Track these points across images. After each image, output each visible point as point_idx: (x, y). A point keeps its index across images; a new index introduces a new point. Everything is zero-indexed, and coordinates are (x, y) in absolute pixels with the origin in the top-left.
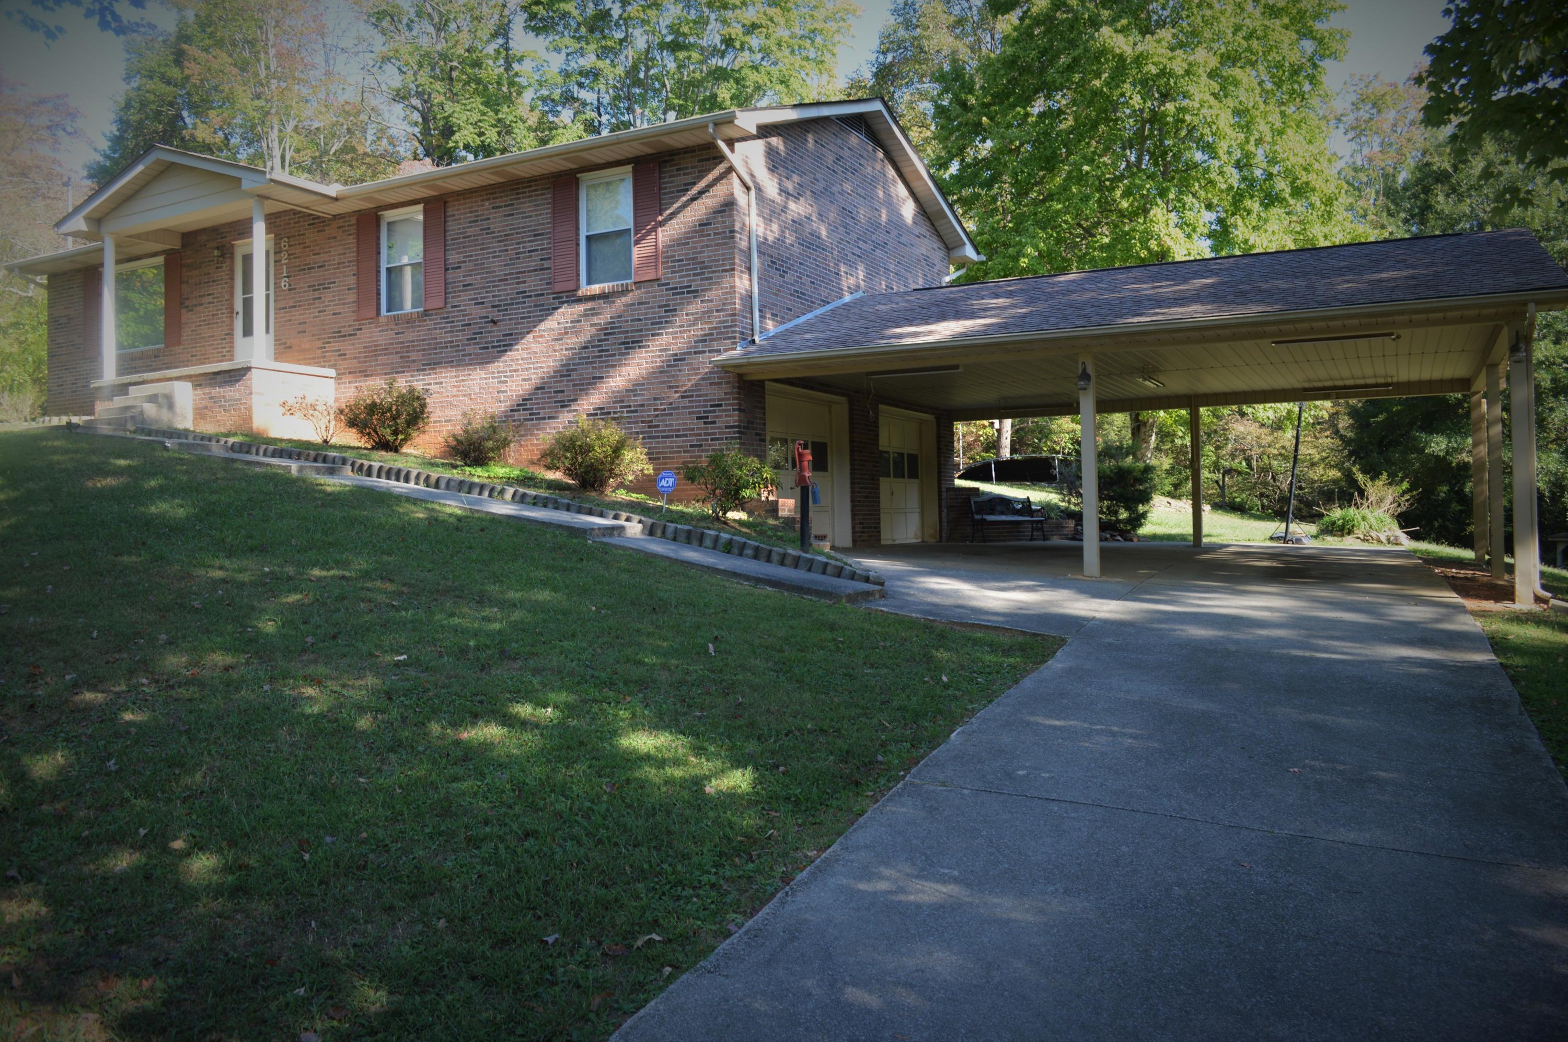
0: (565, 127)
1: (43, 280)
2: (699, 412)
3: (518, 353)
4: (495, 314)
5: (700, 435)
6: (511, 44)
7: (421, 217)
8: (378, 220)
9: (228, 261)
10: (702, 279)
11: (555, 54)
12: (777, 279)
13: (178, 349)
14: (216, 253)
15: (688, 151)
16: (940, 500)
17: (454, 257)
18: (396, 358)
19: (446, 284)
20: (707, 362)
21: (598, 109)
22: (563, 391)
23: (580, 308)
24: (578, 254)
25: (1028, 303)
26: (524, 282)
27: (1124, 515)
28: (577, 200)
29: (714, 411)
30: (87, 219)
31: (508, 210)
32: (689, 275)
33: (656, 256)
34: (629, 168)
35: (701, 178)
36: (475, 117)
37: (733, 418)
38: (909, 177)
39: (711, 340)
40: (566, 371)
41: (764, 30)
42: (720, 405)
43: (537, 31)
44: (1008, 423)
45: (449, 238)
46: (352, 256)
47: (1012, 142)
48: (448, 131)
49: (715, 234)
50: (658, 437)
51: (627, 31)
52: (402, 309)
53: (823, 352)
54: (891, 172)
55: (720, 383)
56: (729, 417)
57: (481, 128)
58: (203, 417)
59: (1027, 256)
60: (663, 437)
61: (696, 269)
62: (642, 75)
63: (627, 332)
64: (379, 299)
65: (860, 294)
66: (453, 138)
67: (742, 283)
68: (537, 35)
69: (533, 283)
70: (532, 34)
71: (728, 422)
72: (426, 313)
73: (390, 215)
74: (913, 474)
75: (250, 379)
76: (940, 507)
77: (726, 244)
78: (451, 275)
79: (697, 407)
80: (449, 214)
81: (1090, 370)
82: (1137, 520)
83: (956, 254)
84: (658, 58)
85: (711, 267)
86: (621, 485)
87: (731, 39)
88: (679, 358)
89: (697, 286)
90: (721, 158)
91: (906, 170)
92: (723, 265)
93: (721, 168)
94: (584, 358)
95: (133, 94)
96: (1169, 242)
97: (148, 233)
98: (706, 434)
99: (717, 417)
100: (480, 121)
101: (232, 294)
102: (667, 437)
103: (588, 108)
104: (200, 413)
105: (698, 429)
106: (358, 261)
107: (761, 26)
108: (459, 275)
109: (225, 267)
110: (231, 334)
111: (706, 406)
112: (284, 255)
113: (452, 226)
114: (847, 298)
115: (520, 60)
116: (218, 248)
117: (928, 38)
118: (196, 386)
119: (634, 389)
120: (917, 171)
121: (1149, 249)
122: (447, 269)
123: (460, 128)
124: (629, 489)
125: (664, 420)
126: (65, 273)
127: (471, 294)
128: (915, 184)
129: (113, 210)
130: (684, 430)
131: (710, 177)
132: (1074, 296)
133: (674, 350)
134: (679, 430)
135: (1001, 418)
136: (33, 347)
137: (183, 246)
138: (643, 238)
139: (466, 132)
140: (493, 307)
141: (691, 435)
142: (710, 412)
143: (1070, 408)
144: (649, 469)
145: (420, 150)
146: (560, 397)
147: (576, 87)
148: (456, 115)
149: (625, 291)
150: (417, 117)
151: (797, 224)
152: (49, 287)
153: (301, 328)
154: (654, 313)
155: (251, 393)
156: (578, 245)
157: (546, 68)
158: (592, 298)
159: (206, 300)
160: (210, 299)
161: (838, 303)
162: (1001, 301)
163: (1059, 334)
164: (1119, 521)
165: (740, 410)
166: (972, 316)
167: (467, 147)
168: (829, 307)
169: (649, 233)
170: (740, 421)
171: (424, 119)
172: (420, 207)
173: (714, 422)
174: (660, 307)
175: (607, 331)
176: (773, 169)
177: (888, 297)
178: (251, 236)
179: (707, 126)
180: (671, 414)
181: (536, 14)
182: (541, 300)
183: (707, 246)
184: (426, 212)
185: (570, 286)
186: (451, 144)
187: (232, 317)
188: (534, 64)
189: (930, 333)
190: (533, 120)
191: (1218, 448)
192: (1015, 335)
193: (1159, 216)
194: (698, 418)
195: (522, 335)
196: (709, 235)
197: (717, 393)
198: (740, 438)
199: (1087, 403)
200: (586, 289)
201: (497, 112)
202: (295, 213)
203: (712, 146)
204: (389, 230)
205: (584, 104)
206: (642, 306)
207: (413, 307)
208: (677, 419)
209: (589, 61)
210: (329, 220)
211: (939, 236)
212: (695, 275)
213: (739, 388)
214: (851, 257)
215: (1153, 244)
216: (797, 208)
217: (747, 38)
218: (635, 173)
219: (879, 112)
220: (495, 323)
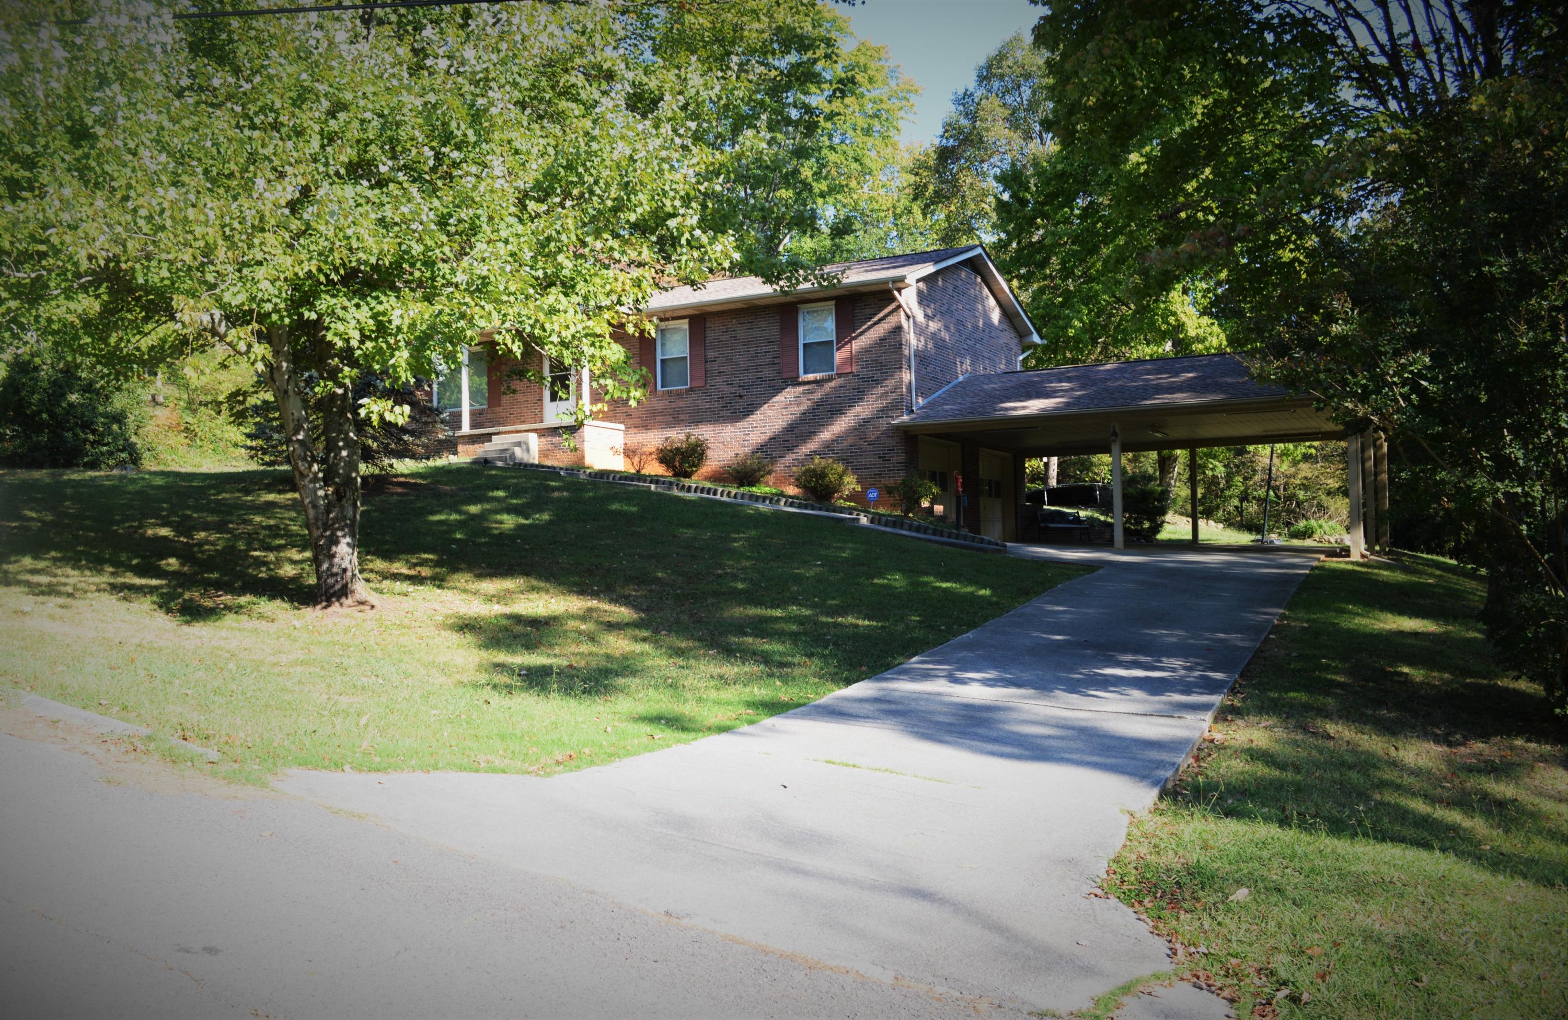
2: (880, 454)
3: (757, 416)
4: (740, 391)
5: (880, 467)
7: (687, 327)
10: (881, 373)
12: (923, 372)
13: (498, 409)
15: (872, 294)
16: (1016, 513)
17: (711, 354)
18: (670, 418)
19: (706, 371)
20: (883, 424)
22: (789, 441)
23: (800, 389)
24: (797, 355)
25: (1082, 387)
26: (761, 371)
27: (1147, 525)
28: (797, 321)
29: (890, 453)
31: (748, 326)
32: (872, 371)
33: (851, 358)
34: (833, 302)
35: (880, 311)
37: (902, 458)
38: (996, 292)
39: (888, 410)
40: (791, 429)
42: (893, 449)
44: (1054, 460)
45: (707, 341)
46: (637, 351)
47: (1061, 238)
49: (890, 345)
50: (862, 469)
52: (673, 386)
53: (960, 419)
54: (986, 291)
55: (895, 437)
56: (899, 457)
58: (546, 456)
59: (1074, 327)
60: (864, 468)
61: (877, 367)
63: (832, 405)
64: (656, 379)
65: (967, 375)
67: (908, 376)
69: (767, 373)
71: (898, 460)
72: (691, 389)
73: (665, 325)
75: (583, 432)
76: (1016, 518)
77: (895, 352)
78: (709, 366)
79: (878, 450)
80: (708, 326)
81: (1118, 431)
82: (1157, 528)
83: (1027, 340)
85: (887, 366)
86: (841, 497)
88: (866, 421)
89: (878, 377)
90: (894, 299)
91: (994, 288)
92: (893, 365)
93: (893, 305)
94: (803, 420)
96: (1183, 318)
98: (886, 467)
99: (892, 457)
102: (866, 468)
104: (543, 453)
105: (879, 464)
106: (641, 354)
107: (839, 114)
108: (715, 366)
110: (541, 400)
111: (884, 450)
113: (711, 335)
114: (961, 378)
117: (987, 129)
118: (540, 436)
119: (837, 440)
120: (1002, 289)
121: (1168, 324)
122: (706, 361)
124: (845, 500)
125: (857, 459)
127: (724, 378)
128: (1000, 296)
130: (873, 464)
131: (886, 311)
132: (1109, 384)
133: (863, 416)
134: (868, 465)
135: (1049, 456)
138: (843, 346)
140: (739, 386)
141: (875, 468)
142: (887, 453)
143: (1106, 450)
144: (859, 488)
146: (786, 444)
149: (830, 379)
151: (934, 335)
154: (850, 393)
155: (583, 441)
156: (798, 349)
158: (808, 383)
161: (955, 382)
162: (1065, 385)
163: (1100, 410)
164: (1143, 529)
165: (905, 452)
166: (1048, 396)
168: (950, 385)
169: (846, 343)
170: (905, 460)
172: (687, 321)
173: (892, 460)
174: (854, 389)
175: (819, 404)
176: (920, 303)
177: (988, 378)
179: (888, 284)
180: (864, 455)
182: (773, 383)
183: (885, 353)
184: (690, 324)
185: (793, 375)
187: (542, 389)
189: (1024, 408)
191: (1245, 479)
192: (1075, 410)
193: (1176, 298)
194: (880, 457)
195: (761, 405)
196: (886, 346)
197: (891, 442)
198: (907, 470)
199: (1116, 448)
200: (803, 377)
203: (890, 292)
204: (664, 335)
206: (842, 389)
208: (867, 458)
211: (1015, 329)
212: (876, 370)
213: (904, 440)
214: (963, 351)
215: (1172, 320)
216: (933, 326)
218: (837, 306)
219: (980, 255)
220: (741, 396)
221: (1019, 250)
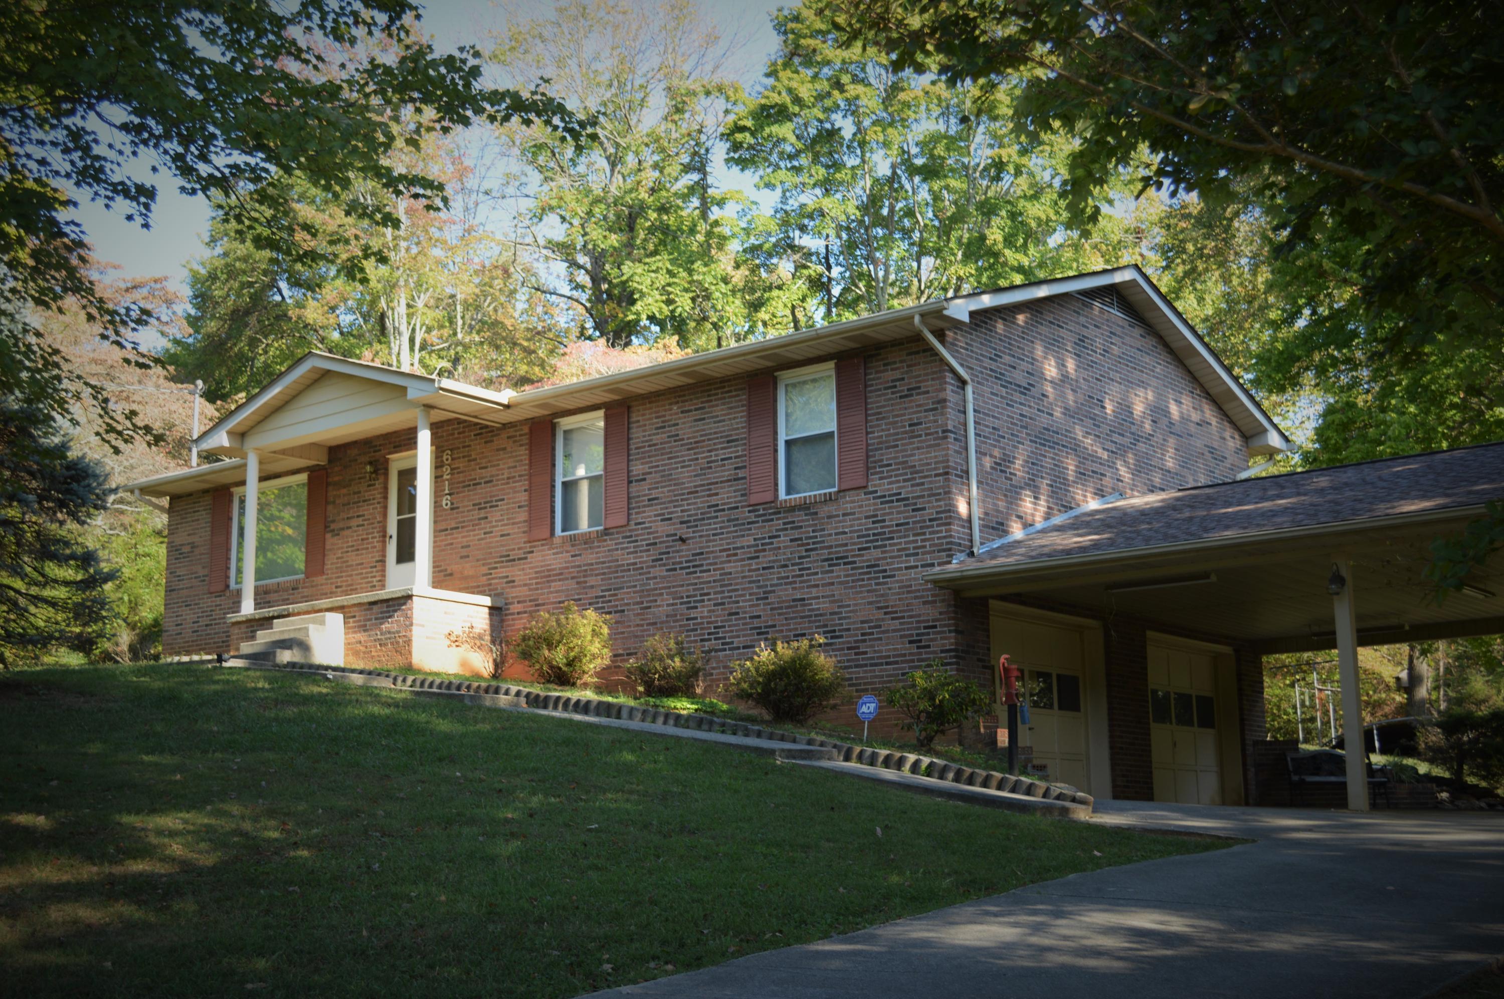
0: (779, 288)
1: (165, 502)
2: (912, 635)
3: (709, 574)
4: (684, 531)
5: (913, 661)
6: (710, 180)
7: (602, 424)
8: (553, 427)
9: (381, 479)
10: (912, 486)
11: (766, 190)
12: (1001, 484)
13: (320, 580)
14: (368, 468)
15: (895, 344)
16: (1244, 756)
17: (638, 468)
18: (573, 585)
19: (629, 498)
20: (919, 578)
21: (827, 258)
22: (759, 617)
23: (780, 521)
24: (776, 462)
26: (717, 494)
28: (775, 400)
29: (928, 634)
30: (230, 433)
31: (697, 414)
32: (898, 481)
33: (861, 461)
34: (831, 364)
35: (910, 373)
36: (662, 279)
39: (924, 553)
41: (1048, 148)
42: (935, 627)
43: (743, 163)
45: (633, 447)
46: (523, 469)
48: (628, 298)
49: (926, 435)
50: (866, 665)
51: (863, 155)
52: (577, 529)
55: (935, 602)
57: (669, 293)
58: (356, 653)
60: (872, 665)
61: (906, 474)
62: (885, 212)
63: (831, 547)
64: (553, 517)
65: (1112, 497)
66: (634, 309)
68: (742, 170)
69: (726, 495)
70: (736, 169)
71: (944, 645)
72: (606, 532)
73: (566, 423)
74: (1207, 721)
75: (411, 609)
76: (1244, 764)
77: (939, 445)
78: (634, 488)
79: (908, 629)
80: (634, 419)
83: (1256, 443)
84: (908, 186)
85: (922, 471)
87: (1001, 162)
88: (888, 575)
89: (908, 492)
90: (932, 353)
92: (935, 469)
93: (932, 361)
94: (783, 578)
95: (219, 263)
97: (293, 449)
98: (919, 660)
99: (932, 640)
100: (669, 285)
101: (385, 515)
102: (876, 665)
103: (814, 258)
104: (352, 649)
105: (910, 654)
106: (530, 475)
108: (644, 487)
109: (378, 484)
110: (383, 561)
111: (919, 628)
112: (446, 470)
113: (638, 435)
114: (1097, 502)
115: (721, 203)
116: (370, 463)
118: (348, 618)
122: (630, 482)
123: (643, 295)
125: (873, 646)
126: (190, 495)
127: (658, 509)
129: (259, 422)
130: (894, 656)
131: (921, 372)
133: (883, 566)
134: (889, 657)
136: (129, 583)
137: (330, 461)
138: (848, 441)
139: (650, 300)
140: (682, 523)
141: (903, 662)
142: (923, 634)
145: (589, 324)
146: (756, 623)
147: (797, 233)
148: (637, 278)
149: (827, 501)
150: (583, 278)
151: (1028, 419)
152: (170, 511)
153: (464, 552)
154: (860, 525)
155: (411, 625)
156: (776, 451)
157: (755, 212)
158: (792, 509)
159: (354, 523)
160: (360, 521)
161: (1082, 508)
165: (956, 631)
167: (652, 318)
168: (1073, 513)
169: (856, 435)
170: (956, 644)
171: (593, 280)
172: (601, 413)
173: (929, 646)
174: (867, 517)
175: (809, 548)
176: (995, 358)
178: (416, 448)
179: (913, 317)
180: (880, 639)
181: (741, 143)
182: (734, 514)
183: (918, 448)
184: (607, 418)
185: (769, 497)
186: (631, 317)
187: (384, 542)
188: (739, 208)
190: (739, 277)
194: (910, 642)
195: (715, 554)
196: (920, 436)
197: (930, 613)
198: (957, 663)
200: (783, 501)
201: (690, 272)
202: (459, 422)
203: (920, 339)
204: (565, 439)
205: (808, 255)
206: (848, 518)
207: (589, 526)
208: (887, 644)
209: (810, 198)
210: (498, 429)
211: (1232, 422)
212: (905, 481)
213: (955, 606)
214: (1102, 454)
216: (1027, 401)
217: (1024, 160)
218: (839, 369)
219: (1133, 282)
220: (683, 540)
221: (1317, 322)
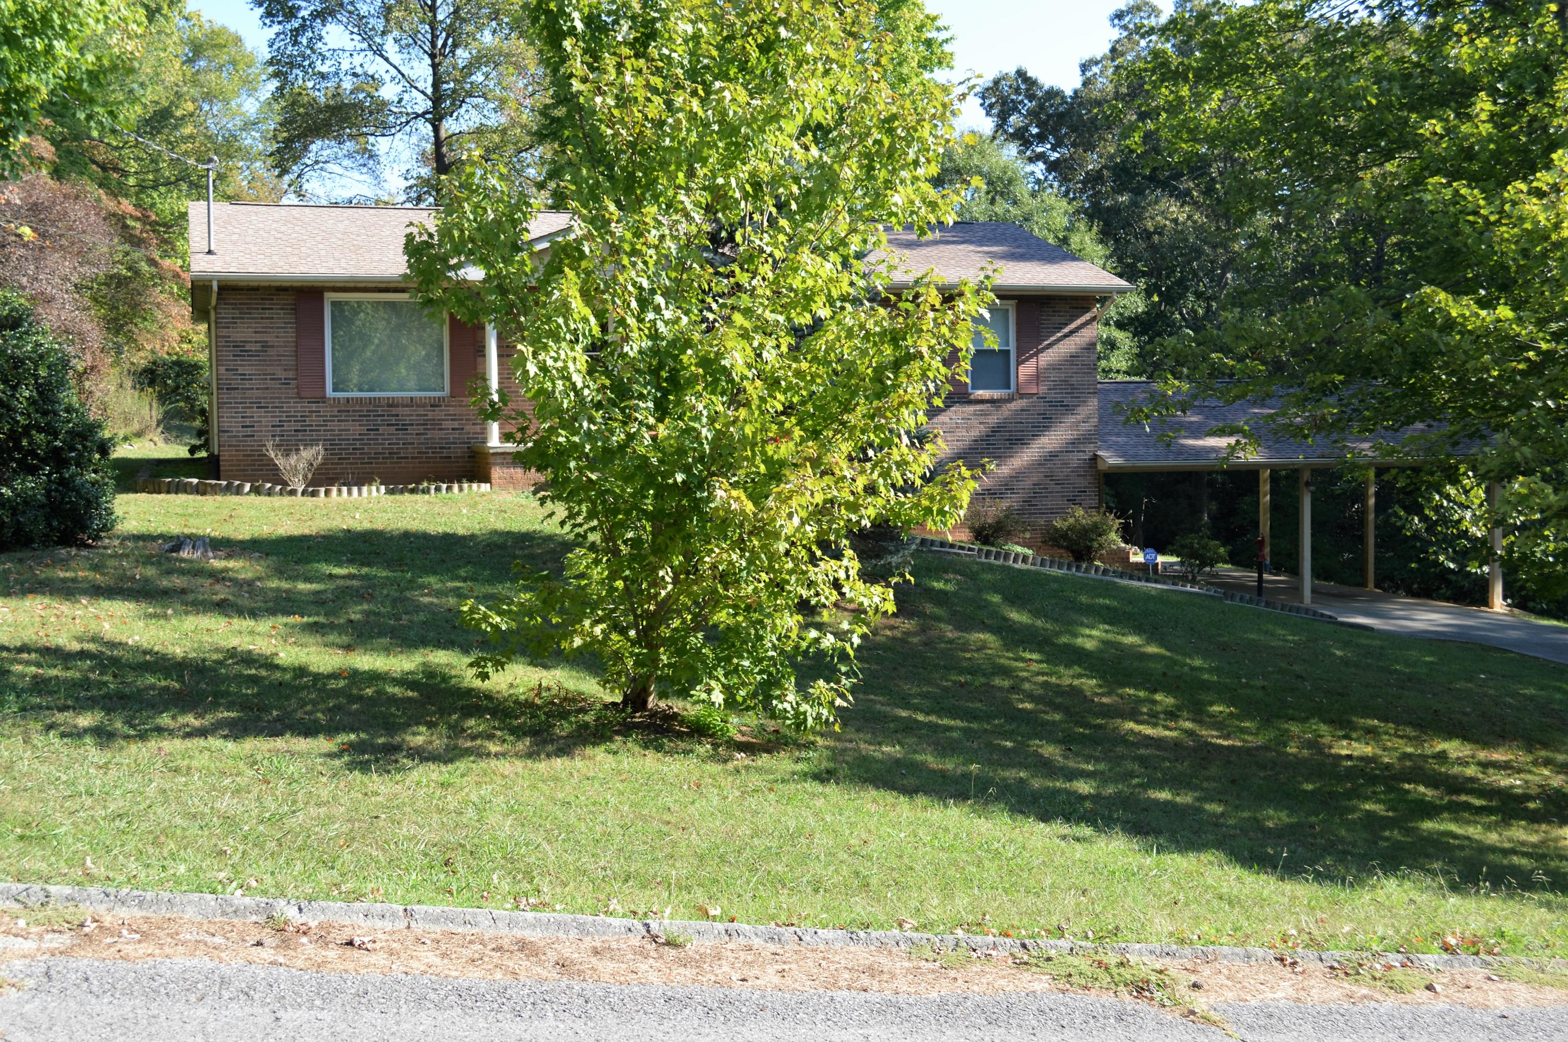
2: (1069, 496)
10: (1072, 397)
15: (1062, 298)
20: (1075, 459)
23: (971, 408)
29: (1081, 496)
32: (1061, 393)
33: (1037, 375)
34: (1013, 302)
35: (1072, 321)
37: (1096, 503)
39: (1079, 443)
42: (1085, 492)
49: (1082, 364)
55: (1085, 476)
56: (1092, 502)
61: (1068, 389)
71: (1090, 504)
85: (1079, 389)
88: (1054, 455)
89: (1068, 401)
90: (1089, 308)
92: (1088, 389)
93: (1088, 316)
99: (1083, 500)
111: (1074, 492)
126: (254, 289)
130: (1056, 508)
131: (1079, 322)
134: (1052, 509)
138: (1027, 360)
142: (1077, 496)
149: (1010, 399)
154: (1033, 419)
158: (982, 402)
165: (1098, 496)
169: (1031, 356)
173: (1081, 504)
174: (1043, 414)
175: (995, 431)
180: (1047, 497)
183: (1076, 373)
185: (962, 390)
194: (1068, 500)
196: (1078, 365)
200: (976, 394)
206: (1025, 413)
212: (1068, 393)
218: (1018, 307)
